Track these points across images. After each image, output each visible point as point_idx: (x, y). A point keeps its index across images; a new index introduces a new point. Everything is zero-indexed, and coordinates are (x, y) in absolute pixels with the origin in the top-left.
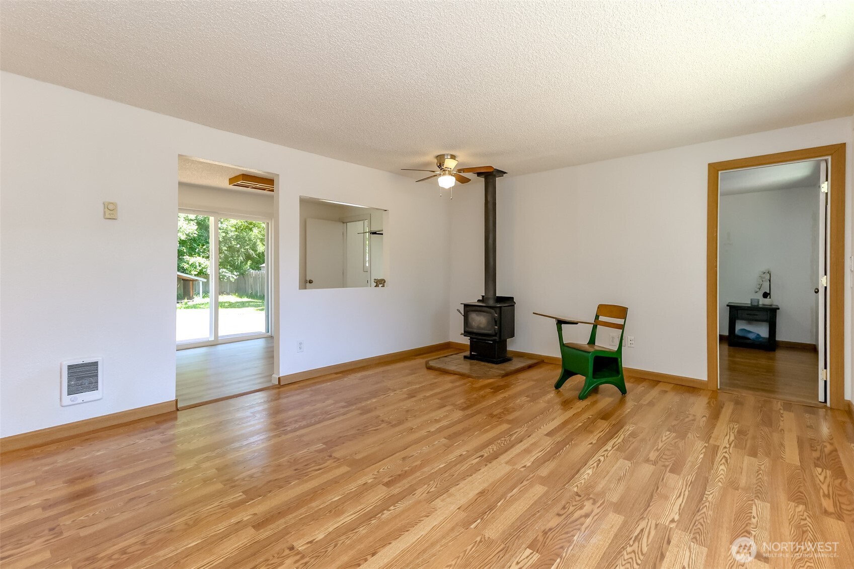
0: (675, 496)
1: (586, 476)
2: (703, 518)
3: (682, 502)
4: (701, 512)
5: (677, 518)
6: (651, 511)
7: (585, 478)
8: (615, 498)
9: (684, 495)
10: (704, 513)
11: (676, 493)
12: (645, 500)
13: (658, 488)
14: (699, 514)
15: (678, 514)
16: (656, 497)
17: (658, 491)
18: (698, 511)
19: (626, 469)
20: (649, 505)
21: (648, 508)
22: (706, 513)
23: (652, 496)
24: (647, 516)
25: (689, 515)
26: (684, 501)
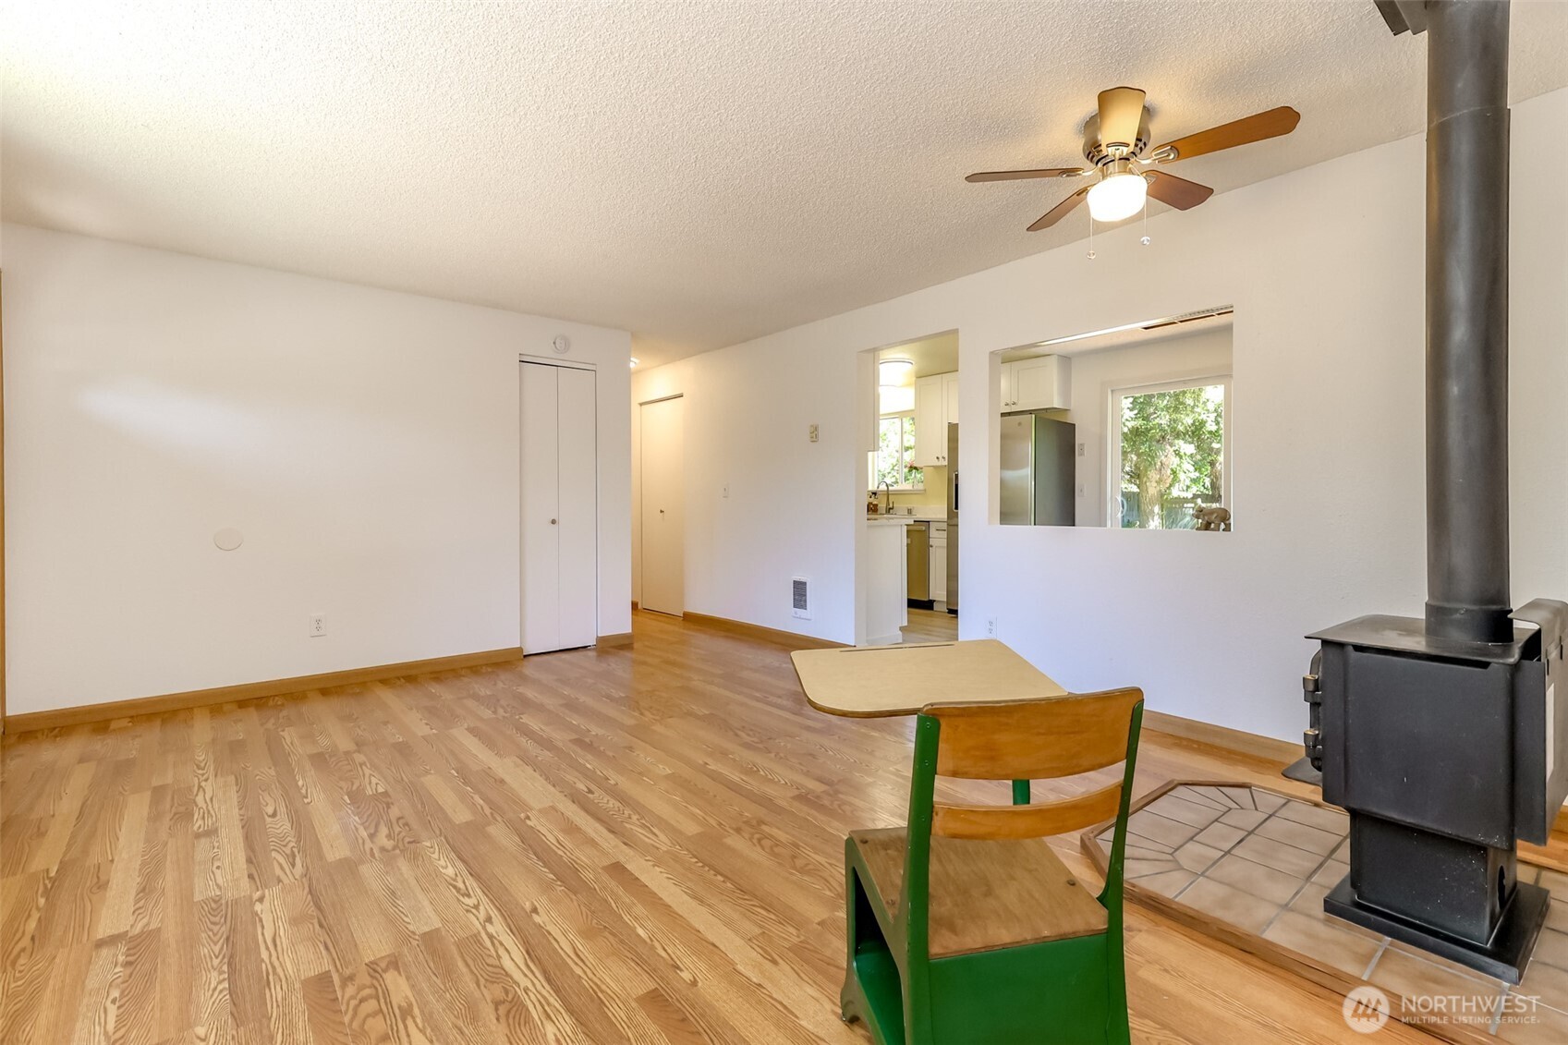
0: (282, 934)
1: (442, 862)
2: (215, 935)
3: (263, 934)
4: (221, 941)
5: (258, 907)
6: (301, 889)
7: (439, 860)
8: (369, 871)
9: (267, 948)
10: (215, 944)
11: (284, 940)
12: (322, 895)
13: (321, 926)
14: (225, 936)
15: (259, 912)
16: (312, 910)
17: (315, 921)
18: (228, 939)
19: (407, 916)
20: (311, 894)
21: (310, 890)
22: (212, 944)
23: (319, 908)
24: (302, 882)
25: (241, 922)
26: (260, 937)
